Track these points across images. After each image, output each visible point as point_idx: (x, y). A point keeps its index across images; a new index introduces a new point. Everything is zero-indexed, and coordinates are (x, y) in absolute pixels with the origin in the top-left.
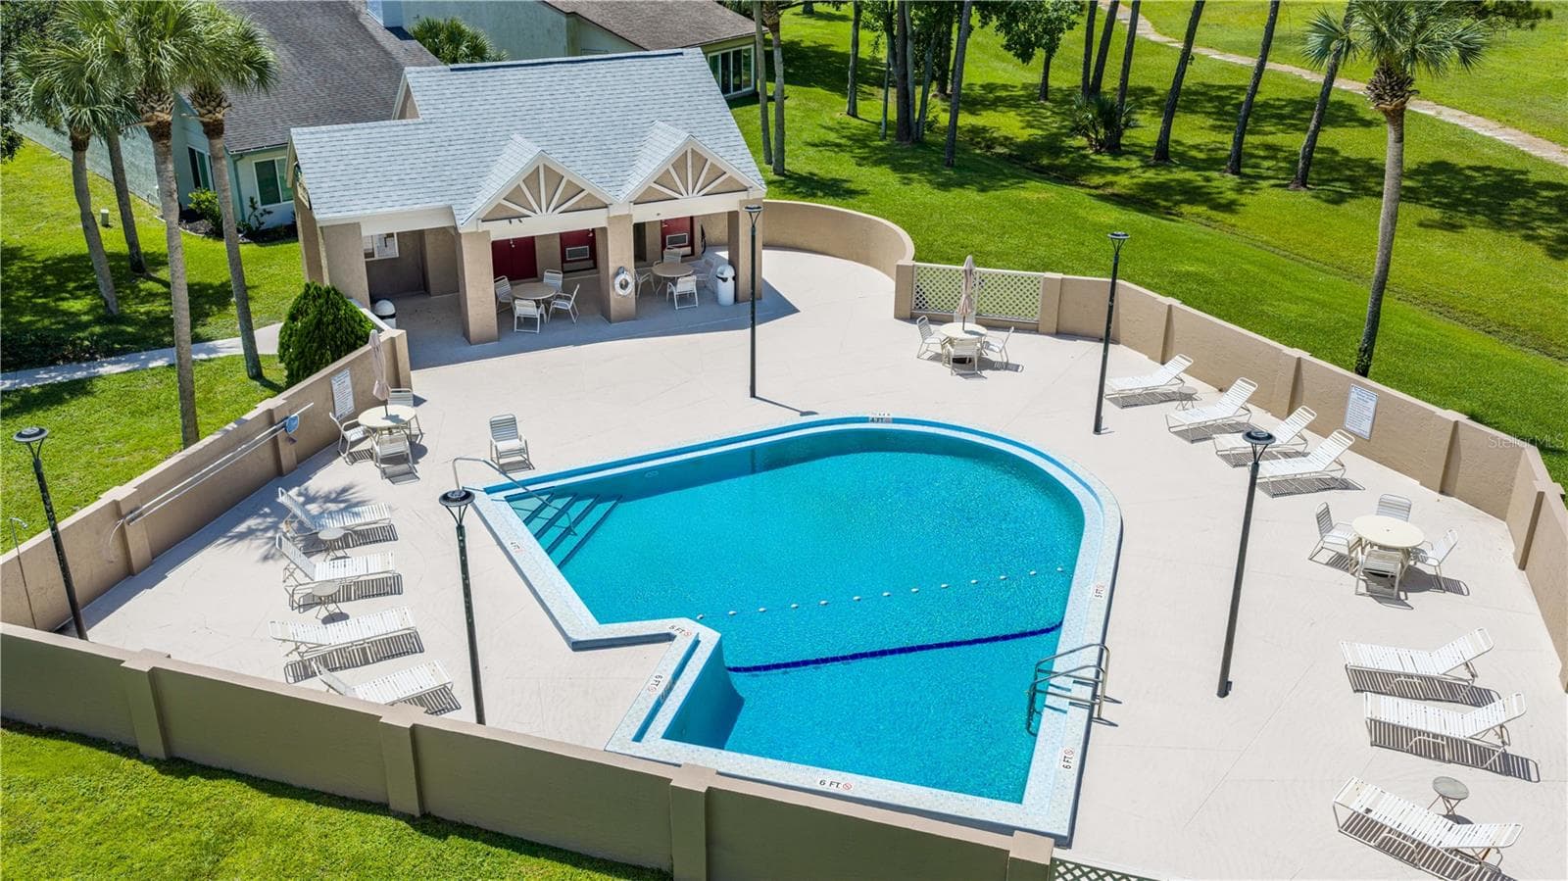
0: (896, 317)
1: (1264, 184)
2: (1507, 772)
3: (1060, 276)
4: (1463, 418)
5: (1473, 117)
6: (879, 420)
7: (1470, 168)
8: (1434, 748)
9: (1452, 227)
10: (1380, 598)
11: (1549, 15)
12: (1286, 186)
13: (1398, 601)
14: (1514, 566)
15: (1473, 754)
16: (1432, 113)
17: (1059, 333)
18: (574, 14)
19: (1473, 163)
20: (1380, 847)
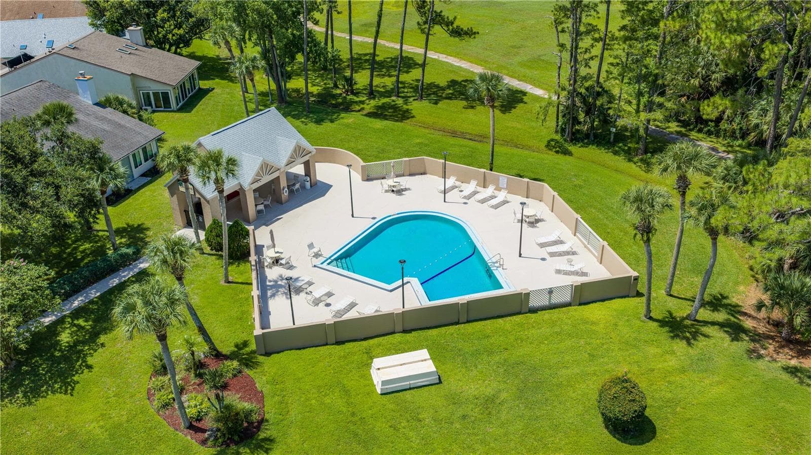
0: (363, 180)
1: (411, 99)
2: (574, 254)
3: (407, 159)
4: (528, 180)
5: (449, 57)
6: (394, 215)
7: (463, 81)
8: (560, 254)
9: (472, 107)
10: (533, 227)
11: (478, 33)
12: (417, 100)
13: (536, 227)
14: (550, 212)
15: (567, 253)
16: (436, 57)
17: (411, 175)
18: (132, 74)
19: (462, 79)
20: (564, 274)
